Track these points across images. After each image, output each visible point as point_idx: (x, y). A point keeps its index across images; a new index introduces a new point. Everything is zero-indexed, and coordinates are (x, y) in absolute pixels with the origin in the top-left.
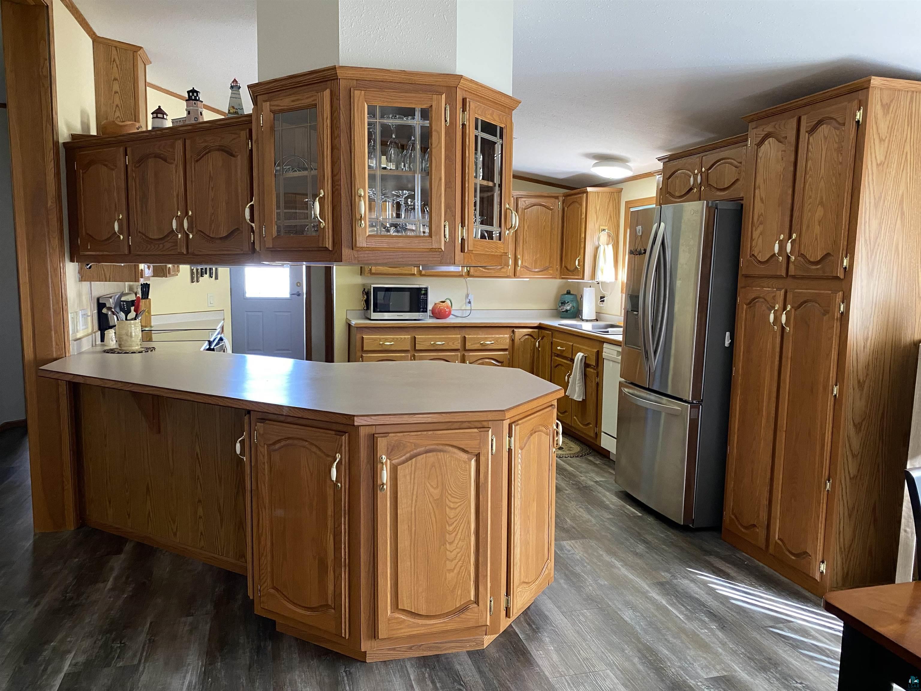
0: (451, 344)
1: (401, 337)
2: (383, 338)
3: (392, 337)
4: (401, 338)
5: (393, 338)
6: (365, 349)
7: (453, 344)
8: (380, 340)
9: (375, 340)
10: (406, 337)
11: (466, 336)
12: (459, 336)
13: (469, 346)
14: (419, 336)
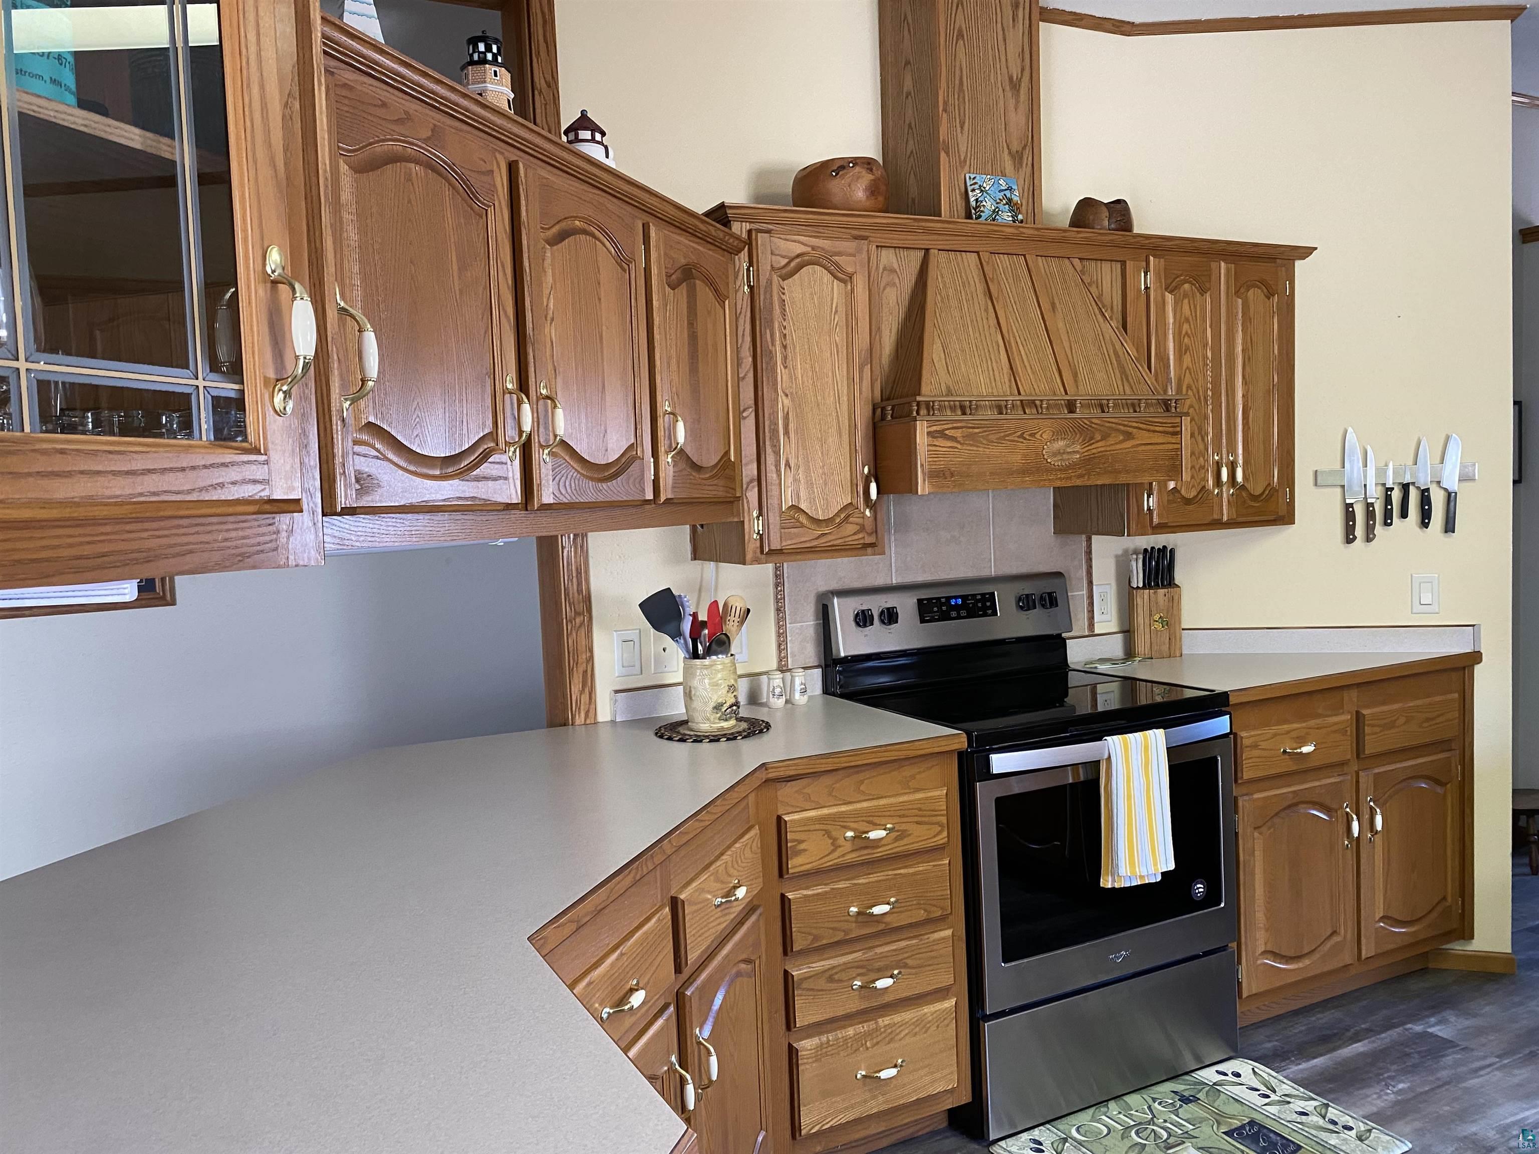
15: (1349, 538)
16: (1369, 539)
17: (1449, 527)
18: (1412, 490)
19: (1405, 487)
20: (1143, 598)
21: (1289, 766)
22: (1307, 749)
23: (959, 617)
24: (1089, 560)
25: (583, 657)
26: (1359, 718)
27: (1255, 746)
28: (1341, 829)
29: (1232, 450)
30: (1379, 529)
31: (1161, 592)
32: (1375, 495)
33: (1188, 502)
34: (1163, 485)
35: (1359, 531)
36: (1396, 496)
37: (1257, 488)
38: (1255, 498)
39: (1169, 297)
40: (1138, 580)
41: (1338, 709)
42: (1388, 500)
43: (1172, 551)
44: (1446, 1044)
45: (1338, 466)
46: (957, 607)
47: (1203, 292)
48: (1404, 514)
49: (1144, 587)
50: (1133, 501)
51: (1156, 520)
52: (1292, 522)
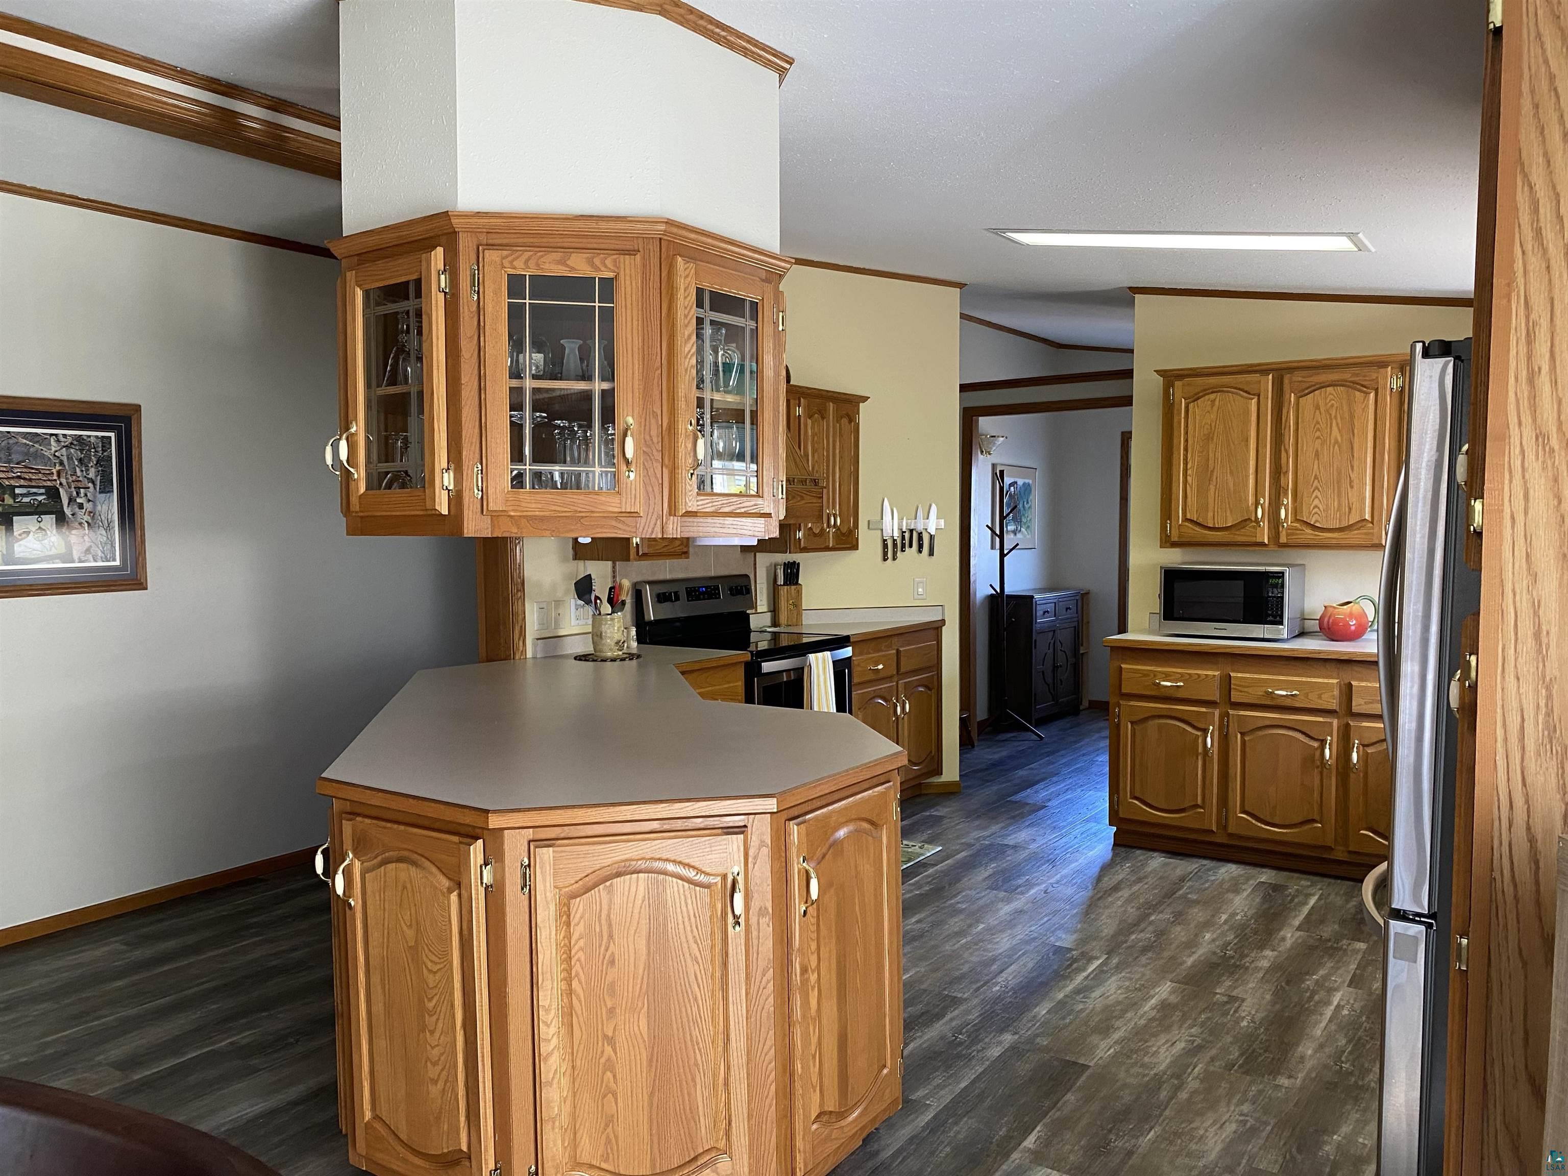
0: (1313, 696)
1: (1199, 672)
2: (1160, 672)
3: (1179, 670)
4: (1199, 675)
5: (1182, 675)
6: (1124, 691)
7: (1320, 697)
8: (1155, 674)
9: (1146, 674)
10: (1210, 673)
11: (1353, 683)
12: (1335, 681)
13: (1358, 705)
14: (1240, 675)
15: (885, 560)
16: (894, 559)
17: (931, 553)
18: (914, 533)
19: (911, 531)
20: (784, 591)
21: (871, 676)
22: (880, 667)
23: (704, 599)
24: (755, 568)
25: (520, 617)
26: (898, 651)
27: (859, 665)
28: (892, 711)
29: (834, 507)
30: (899, 554)
31: (793, 587)
32: (896, 534)
33: (815, 535)
34: (806, 526)
35: (890, 554)
36: (907, 535)
37: (844, 530)
38: (843, 534)
39: (809, 422)
40: (781, 581)
41: (889, 647)
42: (903, 538)
43: (799, 564)
44: (941, 818)
45: (879, 518)
46: (703, 593)
47: (823, 418)
48: (911, 546)
49: (784, 585)
50: (792, 533)
51: (802, 545)
52: (857, 549)
